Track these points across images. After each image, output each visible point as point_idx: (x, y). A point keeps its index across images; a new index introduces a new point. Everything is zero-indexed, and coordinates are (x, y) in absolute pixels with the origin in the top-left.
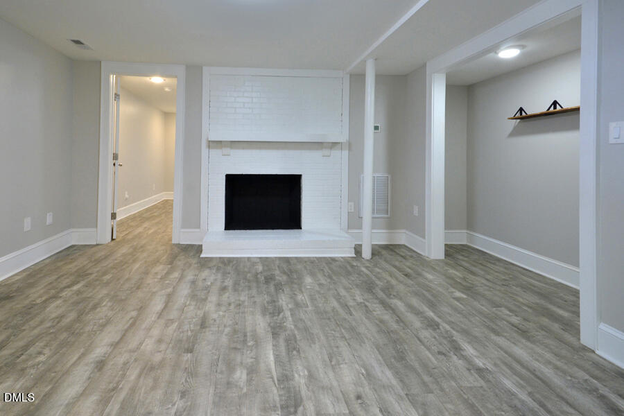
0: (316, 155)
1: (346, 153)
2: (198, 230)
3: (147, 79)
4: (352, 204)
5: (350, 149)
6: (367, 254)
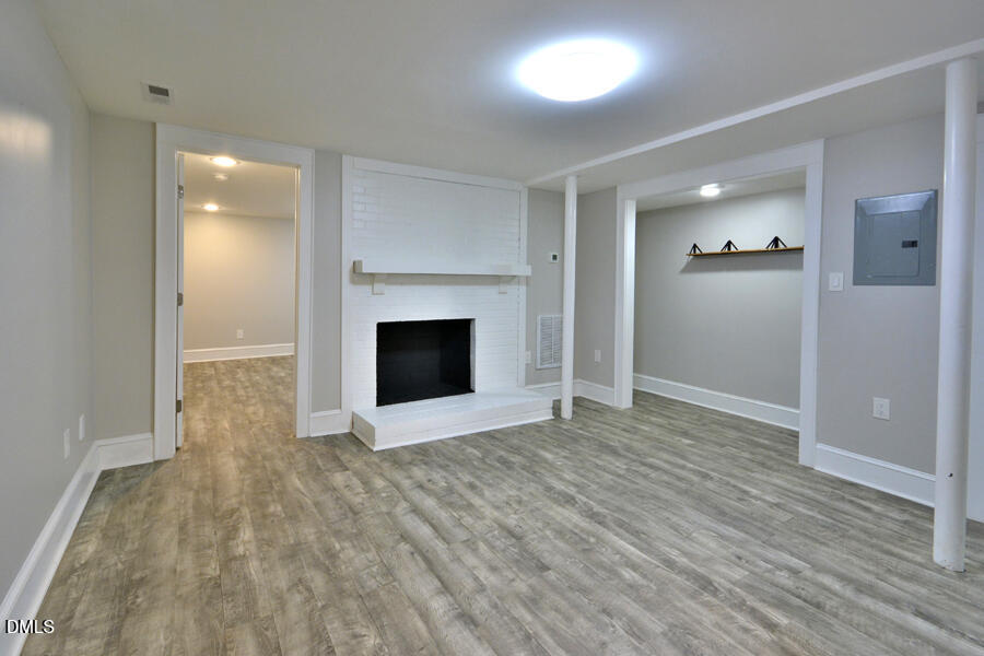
0: (490, 292)
1: (523, 289)
2: (337, 411)
3: (206, 158)
4: (529, 353)
5: (527, 284)
6: (567, 412)
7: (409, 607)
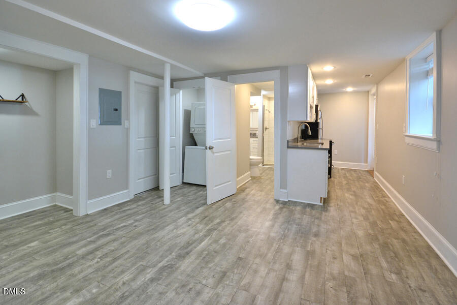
7: (306, 284)
